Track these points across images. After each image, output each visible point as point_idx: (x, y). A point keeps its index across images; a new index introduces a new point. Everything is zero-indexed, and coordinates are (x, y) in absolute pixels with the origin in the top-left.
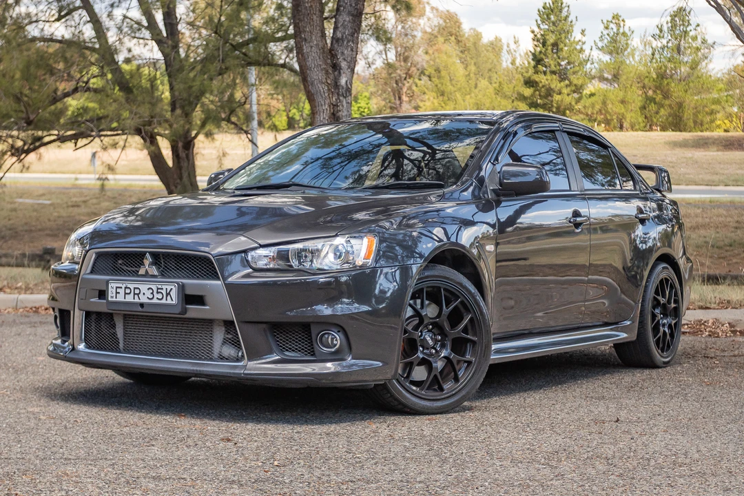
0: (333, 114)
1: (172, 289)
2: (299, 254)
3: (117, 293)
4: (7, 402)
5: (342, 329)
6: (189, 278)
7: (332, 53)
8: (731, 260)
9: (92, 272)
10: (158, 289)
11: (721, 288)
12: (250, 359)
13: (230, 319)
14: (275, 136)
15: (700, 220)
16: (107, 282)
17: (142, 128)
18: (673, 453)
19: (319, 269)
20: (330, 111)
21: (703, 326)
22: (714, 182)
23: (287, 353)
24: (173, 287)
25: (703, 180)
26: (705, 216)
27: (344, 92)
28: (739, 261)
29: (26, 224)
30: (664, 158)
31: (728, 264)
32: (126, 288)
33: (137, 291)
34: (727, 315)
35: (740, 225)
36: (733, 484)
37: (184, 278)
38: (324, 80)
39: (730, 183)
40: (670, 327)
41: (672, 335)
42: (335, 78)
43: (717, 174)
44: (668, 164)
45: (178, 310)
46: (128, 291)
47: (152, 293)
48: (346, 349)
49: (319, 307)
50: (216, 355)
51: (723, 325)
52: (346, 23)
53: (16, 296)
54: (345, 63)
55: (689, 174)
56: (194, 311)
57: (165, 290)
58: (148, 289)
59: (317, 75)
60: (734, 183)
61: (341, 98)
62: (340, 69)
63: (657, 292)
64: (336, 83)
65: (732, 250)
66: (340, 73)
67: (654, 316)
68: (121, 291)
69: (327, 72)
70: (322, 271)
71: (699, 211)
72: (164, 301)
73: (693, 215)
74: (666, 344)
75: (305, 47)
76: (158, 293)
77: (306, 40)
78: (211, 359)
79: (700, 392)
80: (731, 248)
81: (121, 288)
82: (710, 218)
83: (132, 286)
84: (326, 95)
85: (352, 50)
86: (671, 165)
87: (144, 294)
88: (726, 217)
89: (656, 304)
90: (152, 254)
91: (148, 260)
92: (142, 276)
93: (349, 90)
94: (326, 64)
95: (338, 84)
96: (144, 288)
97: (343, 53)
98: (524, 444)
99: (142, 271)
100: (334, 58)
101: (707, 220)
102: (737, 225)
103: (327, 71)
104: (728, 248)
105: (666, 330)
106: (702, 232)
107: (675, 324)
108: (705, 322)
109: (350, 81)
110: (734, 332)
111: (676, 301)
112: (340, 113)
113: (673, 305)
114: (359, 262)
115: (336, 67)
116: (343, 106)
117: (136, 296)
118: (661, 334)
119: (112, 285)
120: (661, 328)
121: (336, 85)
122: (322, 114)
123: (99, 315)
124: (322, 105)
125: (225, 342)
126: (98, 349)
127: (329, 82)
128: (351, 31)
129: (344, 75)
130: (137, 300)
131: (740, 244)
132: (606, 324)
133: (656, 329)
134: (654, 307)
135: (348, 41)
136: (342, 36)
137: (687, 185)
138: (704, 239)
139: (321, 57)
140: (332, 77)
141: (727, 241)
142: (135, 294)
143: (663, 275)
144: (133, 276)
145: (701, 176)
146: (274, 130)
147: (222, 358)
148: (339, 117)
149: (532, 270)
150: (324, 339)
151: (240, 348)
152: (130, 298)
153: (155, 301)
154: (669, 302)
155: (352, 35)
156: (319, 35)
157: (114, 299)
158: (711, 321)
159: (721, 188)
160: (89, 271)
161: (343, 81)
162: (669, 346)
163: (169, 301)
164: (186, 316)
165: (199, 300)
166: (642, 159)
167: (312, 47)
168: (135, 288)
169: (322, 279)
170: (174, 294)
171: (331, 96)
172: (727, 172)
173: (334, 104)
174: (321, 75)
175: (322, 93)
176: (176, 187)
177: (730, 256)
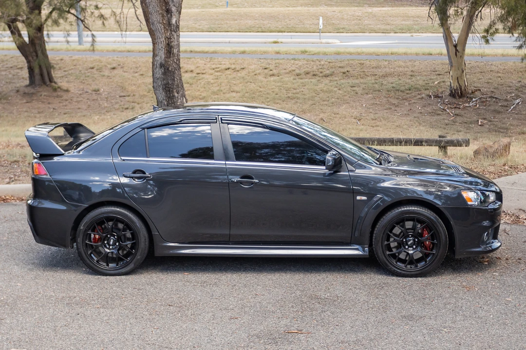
0: (168, 44)
7: (166, 2)
14: (103, 22)
15: (387, 70)
17: (11, 24)
20: (166, 42)
22: (387, 30)
25: (380, 29)
27: (175, 29)
28: (416, 101)
30: (354, 13)
31: (409, 104)
35: (413, 74)
38: (161, 22)
42: (169, 19)
43: (389, 25)
44: (357, 17)
54: (175, 8)
55: (370, 25)
59: (156, 18)
61: (173, 33)
62: (172, 12)
64: (169, 22)
66: (171, 15)
69: (163, 16)
71: (386, 63)
73: (383, 67)
80: (410, 92)
84: (163, 31)
86: (358, 18)
88: (404, 67)
93: (178, 27)
94: (162, 10)
95: (171, 23)
97: (173, 1)
100: (167, 5)
101: (392, 70)
102: (411, 74)
103: (163, 15)
104: (408, 92)
106: (390, 79)
109: (178, 21)
112: (173, 43)
115: (168, 11)
116: (174, 38)
121: (170, 24)
122: (160, 44)
124: (160, 38)
127: (164, 22)
129: (174, 17)
131: (415, 88)
138: (392, 85)
139: (159, 6)
140: (166, 18)
141: (407, 87)
145: (378, 26)
146: (102, 19)
148: (172, 46)
161: (174, 21)
166: (339, 14)
171: (166, 32)
172: (395, 23)
173: (169, 37)
174: (159, 18)
175: (160, 30)
176: (33, 58)
177: (410, 97)
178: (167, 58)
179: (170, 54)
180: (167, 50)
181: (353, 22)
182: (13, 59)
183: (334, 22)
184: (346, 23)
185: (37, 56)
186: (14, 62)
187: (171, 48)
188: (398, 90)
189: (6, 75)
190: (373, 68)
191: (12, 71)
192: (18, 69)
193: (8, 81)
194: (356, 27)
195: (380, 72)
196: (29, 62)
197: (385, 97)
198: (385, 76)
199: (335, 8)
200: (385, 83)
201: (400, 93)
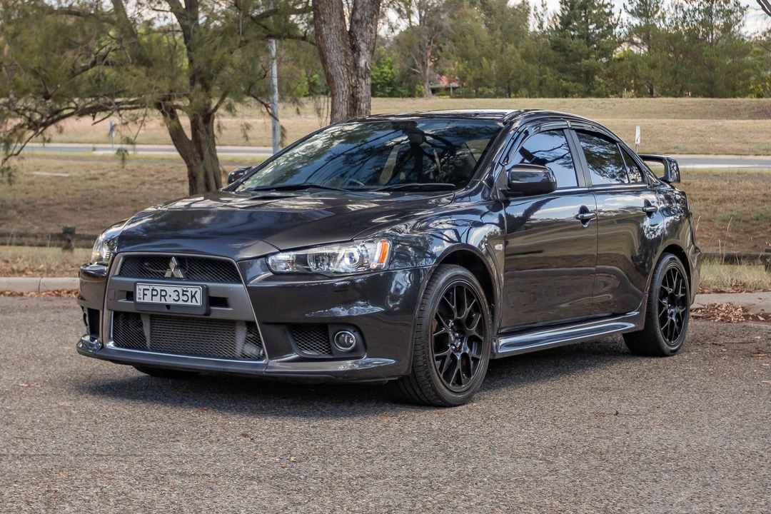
0: (353, 96)
1: (196, 292)
2: (317, 258)
3: (144, 294)
4: (39, 396)
5: (357, 329)
6: (213, 281)
7: (351, 35)
8: (757, 234)
9: (120, 274)
10: (184, 291)
11: (738, 268)
12: (271, 357)
13: (252, 319)
14: (298, 109)
15: (727, 193)
16: (135, 284)
17: (162, 102)
18: (664, 447)
19: (336, 272)
20: (349, 92)
21: (716, 311)
22: (744, 151)
23: (306, 352)
24: (197, 290)
25: (733, 149)
26: (731, 189)
27: (363, 74)
28: (765, 235)
29: (44, 197)
30: (693, 126)
31: (754, 239)
32: (153, 290)
33: (163, 293)
34: (742, 299)
35: (767, 198)
36: (713, 479)
37: (208, 281)
38: (343, 62)
39: (761, 153)
40: (677, 315)
41: (680, 324)
42: (355, 60)
43: (747, 143)
44: (698, 133)
45: (203, 311)
46: (155, 293)
47: (178, 295)
48: (362, 348)
49: (335, 309)
50: (238, 353)
51: (736, 310)
52: (365, 5)
53: (38, 279)
54: (364, 44)
55: (718, 143)
56: (218, 312)
57: (190, 292)
58: (175, 291)
59: (337, 57)
60: (765, 152)
61: (360, 80)
62: (360, 50)
63: (664, 283)
64: (356, 64)
65: (759, 224)
66: (359, 55)
67: (661, 306)
68: (148, 293)
69: (346, 55)
70: (338, 275)
72: (189, 303)
73: (719, 188)
74: (674, 332)
75: (324, 29)
76: (183, 295)
77: (325, 22)
78: (234, 358)
79: (702, 383)
80: (758, 222)
81: (148, 290)
82: (737, 191)
83: (158, 288)
84: (346, 76)
85: (371, 32)
86: (700, 133)
87: (170, 296)
88: (753, 189)
89: (664, 294)
90: (178, 258)
91: (174, 263)
92: (168, 278)
93: (368, 72)
94: (345, 45)
95: (358, 65)
96: (170, 290)
97: (362, 35)
98: (526, 438)
99: (168, 274)
100: (353, 39)
101: (734, 193)
102: (762, 198)
103: (346, 53)
104: (755, 222)
105: (674, 319)
106: (729, 205)
107: (683, 313)
108: (719, 306)
109: (369, 63)
110: (747, 317)
111: (684, 291)
112: (360, 95)
113: (680, 295)
114: (374, 266)
115: (355, 49)
116: (362, 87)
117: (163, 298)
118: (668, 323)
119: (140, 287)
120: (669, 318)
121: (355, 66)
122: (341, 96)
123: (127, 315)
124: (341, 87)
125: (247, 340)
126: (126, 347)
127: (348, 64)
128: (370, 12)
129: (363, 57)
130: (163, 301)
131: (766, 218)
132: (614, 315)
133: (663, 319)
134: (662, 298)
135: (368, 23)
136: (362, 18)
137: (717, 154)
138: (730, 213)
139: (340, 39)
140: (351, 58)
141: (753, 215)
142: (161, 296)
143: (671, 265)
144: (160, 279)
145: (730, 145)
147: (244, 357)
148: (358, 98)
149: (545, 263)
150: (340, 338)
151: (261, 347)
152: (156, 300)
153: (180, 302)
154: (676, 291)
155: (371, 17)
156: (339, 16)
157: (142, 301)
158: (725, 305)
159: (751, 157)
160: (117, 273)
161: (362, 63)
162: (676, 335)
163: (194, 303)
164: (211, 316)
165: (223, 302)
166: (670, 128)
167: (331, 29)
168: (161, 290)
169: (338, 282)
170: (198, 296)
171: (350, 77)
172: (757, 141)
173: (354, 85)
174: (341, 57)
175: (341, 75)
176: (195, 161)
177: (756, 230)
178: (350, 115)
179: (355, 110)
180: (350, 104)
181: (691, 139)
182: (173, 170)
183: (661, 138)
184: (680, 141)
185: (202, 158)
186: (174, 174)
187: (357, 102)
188: (739, 220)
189: (159, 189)
190: (704, 190)
191: (169, 186)
192: (179, 182)
193: (161, 196)
194: (696, 146)
195: (715, 195)
196: (190, 167)
197: (718, 229)
198: (720, 202)
199: (665, 121)
200: (720, 209)
201: (742, 224)
